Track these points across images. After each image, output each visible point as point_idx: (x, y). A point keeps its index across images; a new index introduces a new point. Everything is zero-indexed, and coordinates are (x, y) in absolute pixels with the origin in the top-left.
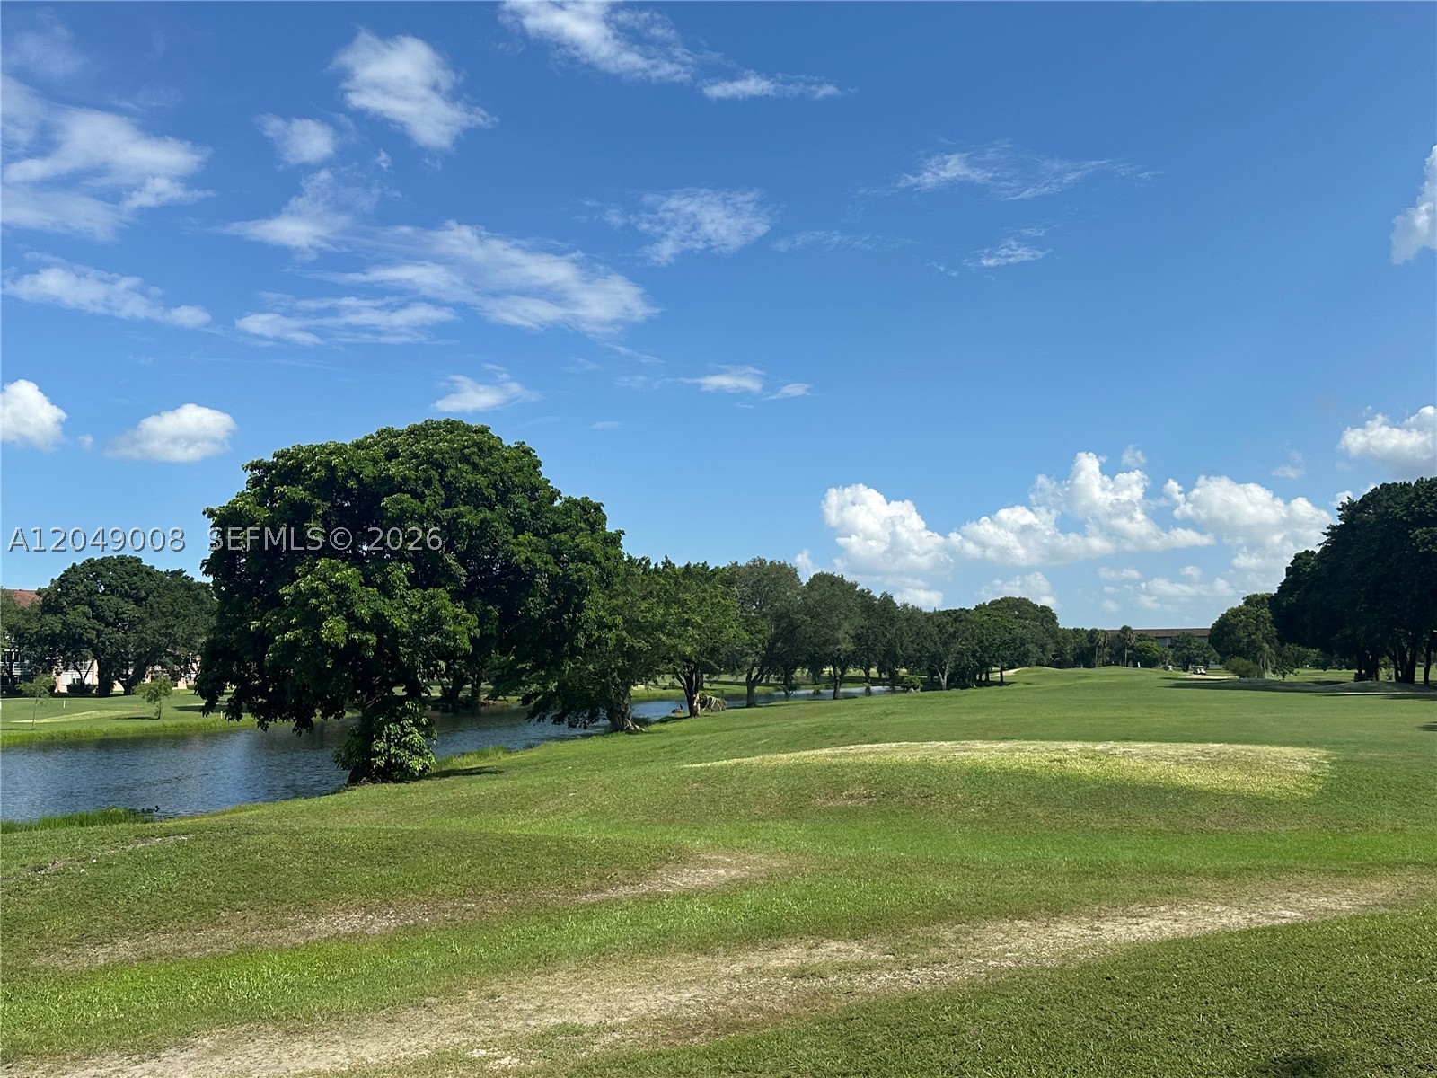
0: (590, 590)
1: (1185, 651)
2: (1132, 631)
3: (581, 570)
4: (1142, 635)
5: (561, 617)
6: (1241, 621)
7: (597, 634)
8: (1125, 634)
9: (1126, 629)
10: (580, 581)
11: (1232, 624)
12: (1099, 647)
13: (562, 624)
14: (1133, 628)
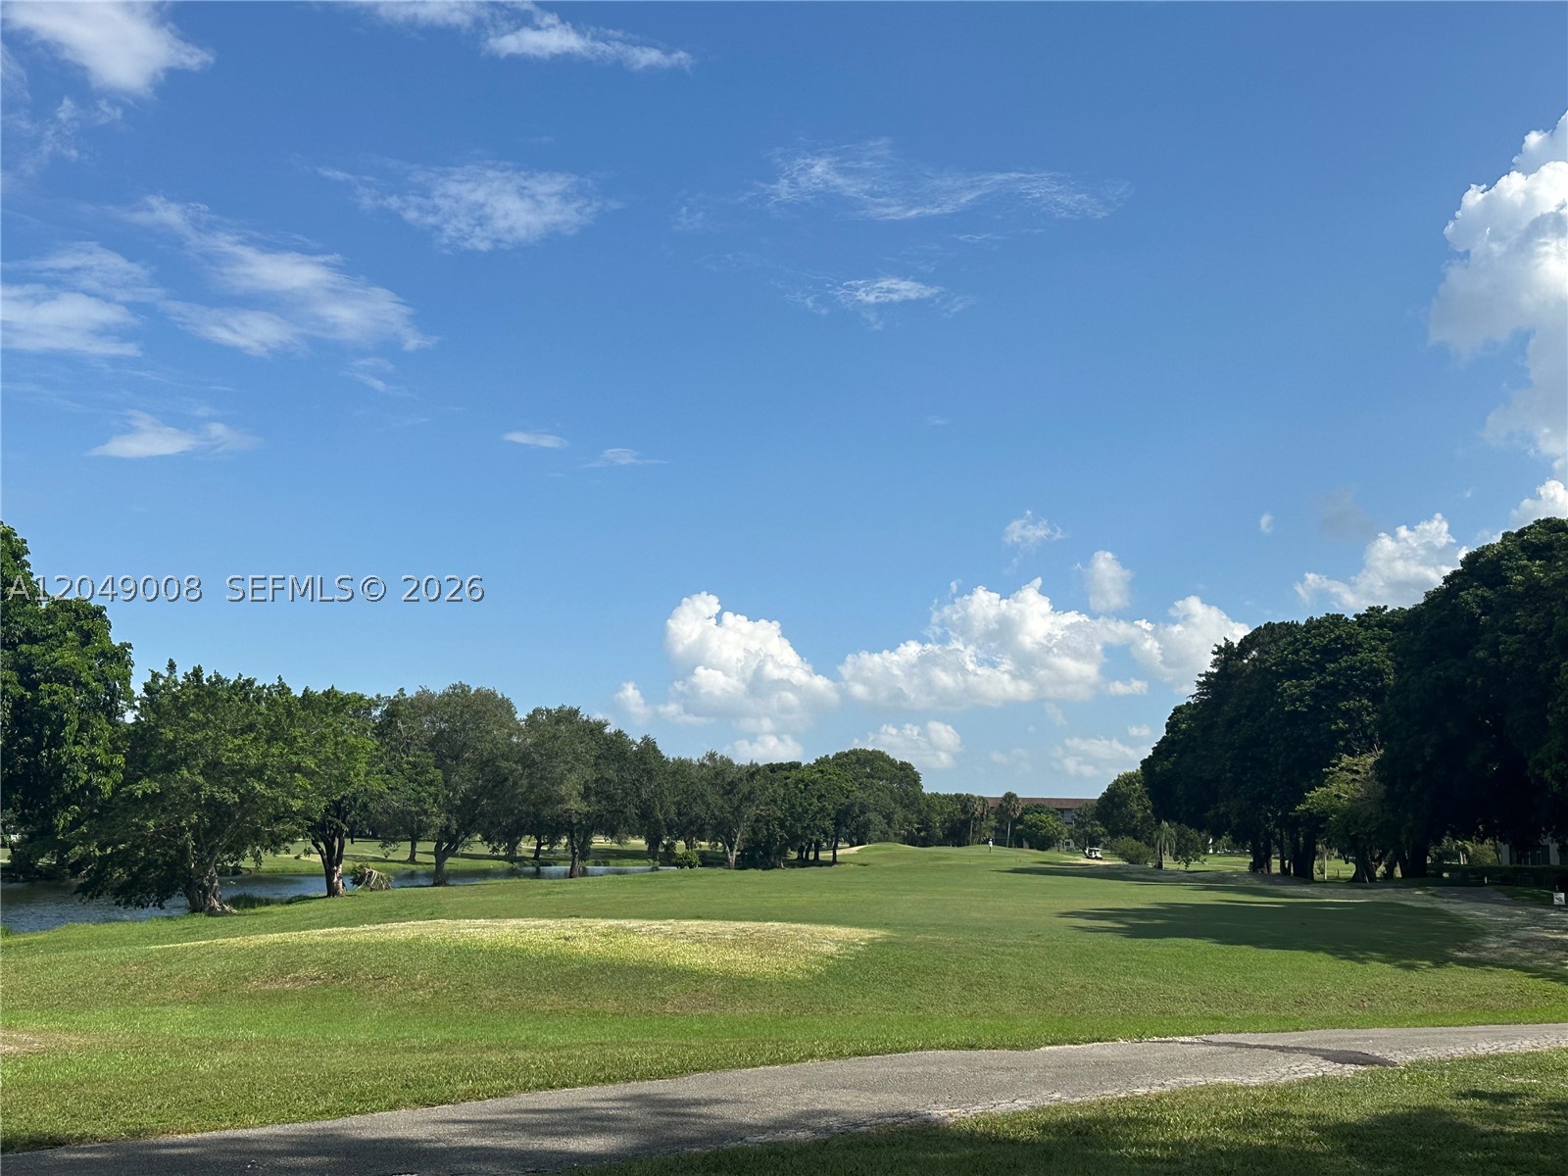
1: (1089, 829)
2: (1017, 800)
4: (1038, 806)
6: (1135, 790)
8: (1009, 803)
9: (1010, 797)
10: (53, 707)
11: (1123, 794)
12: (975, 819)
14: (1019, 796)
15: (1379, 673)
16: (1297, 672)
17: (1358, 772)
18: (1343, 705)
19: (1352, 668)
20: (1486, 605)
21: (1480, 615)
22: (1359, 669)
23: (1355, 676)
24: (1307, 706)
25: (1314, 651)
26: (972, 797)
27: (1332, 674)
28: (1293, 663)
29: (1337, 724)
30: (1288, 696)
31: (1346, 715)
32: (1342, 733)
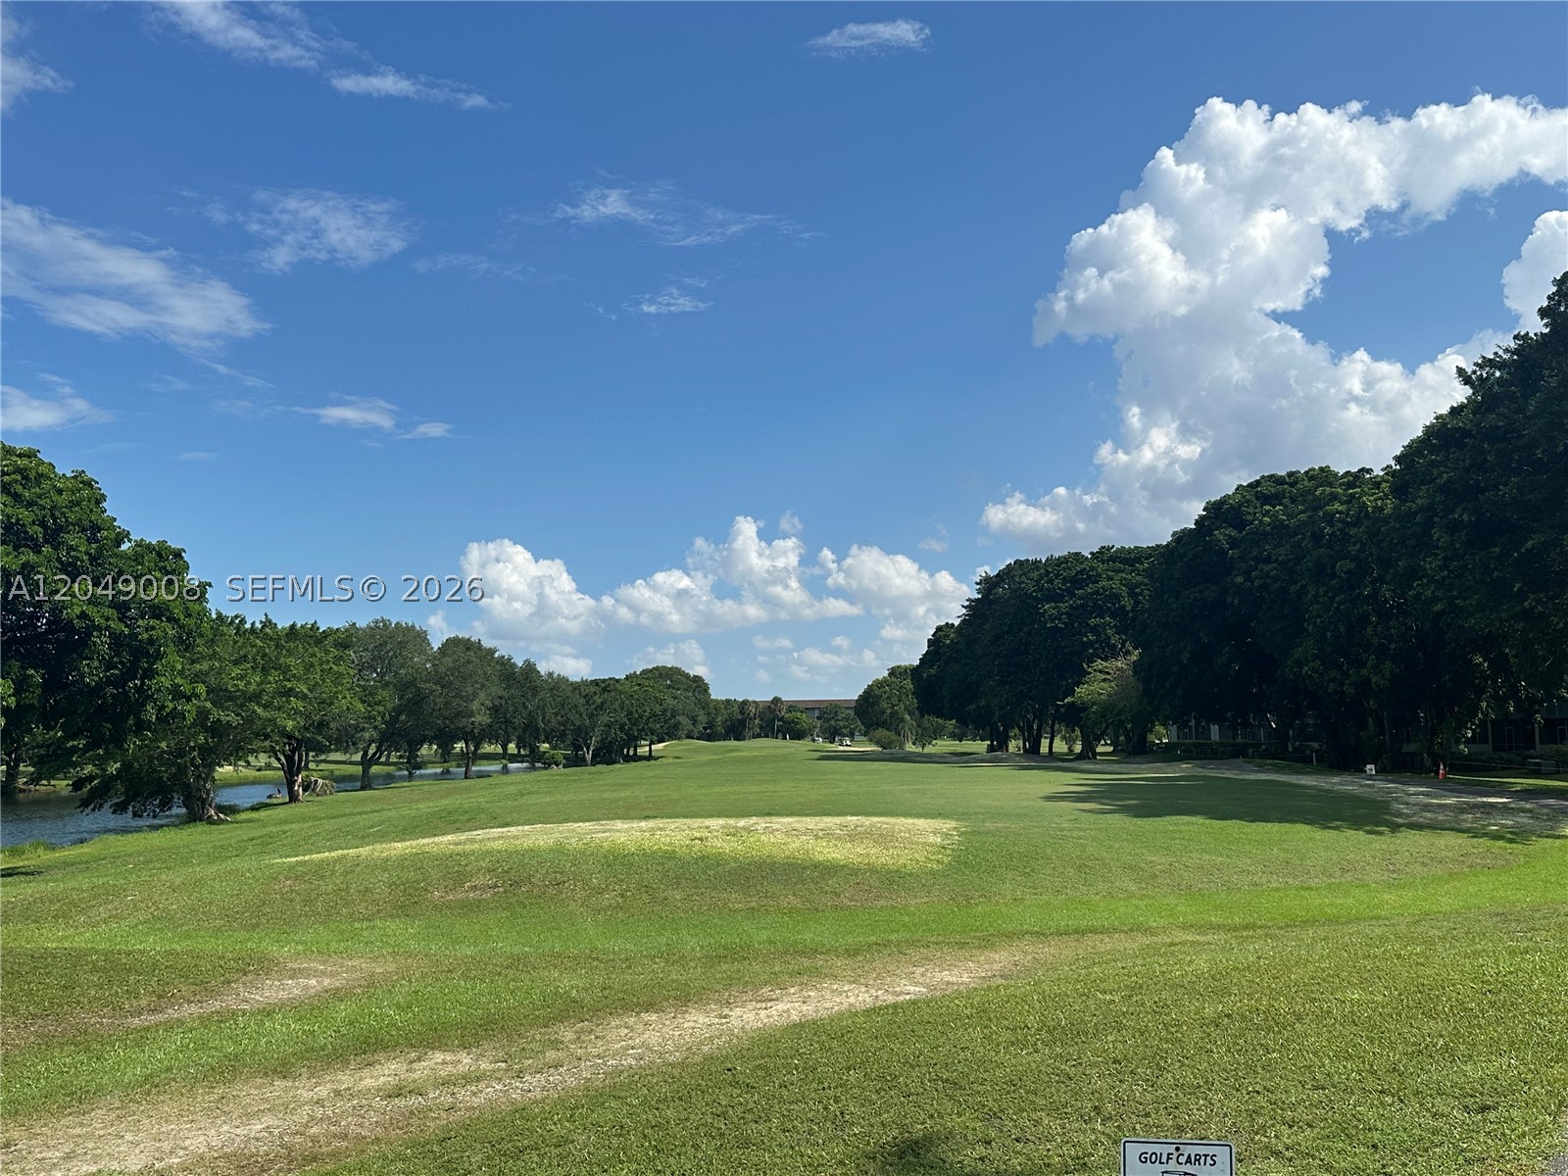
0: (165, 652)
1: (832, 722)
2: (782, 702)
3: (153, 628)
4: (793, 706)
5: (125, 684)
6: (885, 692)
7: (171, 705)
8: (776, 705)
9: (776, 700)
10: (151, 641)
11: (876, 695)
12: (750, 719)
13: (126, 694)
14: (783, 699)
15: (1118, 597)
16: (1053, 597)
17: (1108, 673)
18: (1092, 622)
19: (1097, 593)
20: (1234, 543)
21: (1228, 550)
22: (1102, 594)
23: (1100, 600)
24: (1064, 623)
25: (1064, 581)
26: (748, 701)
27: (1080, 598)
28: (1049, 590)
29: (1087, 637)
30: (1049, 616)
31: (1094, 630)
32: (1090, 644)
